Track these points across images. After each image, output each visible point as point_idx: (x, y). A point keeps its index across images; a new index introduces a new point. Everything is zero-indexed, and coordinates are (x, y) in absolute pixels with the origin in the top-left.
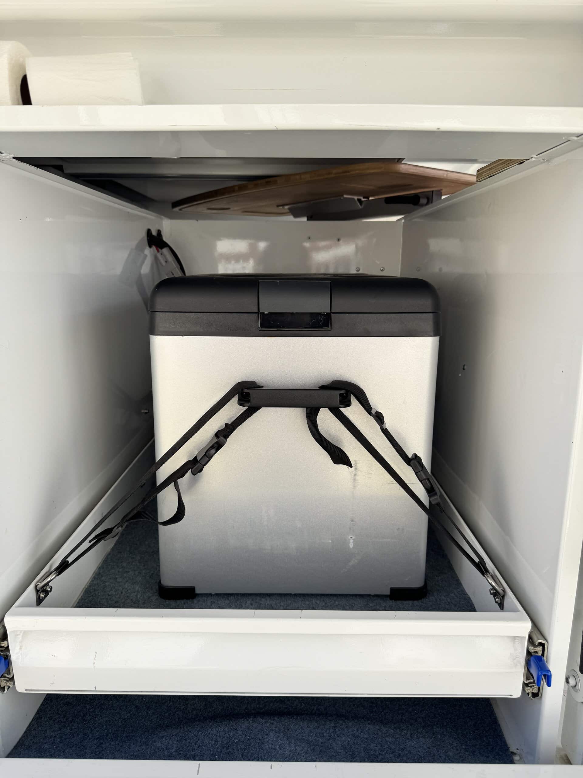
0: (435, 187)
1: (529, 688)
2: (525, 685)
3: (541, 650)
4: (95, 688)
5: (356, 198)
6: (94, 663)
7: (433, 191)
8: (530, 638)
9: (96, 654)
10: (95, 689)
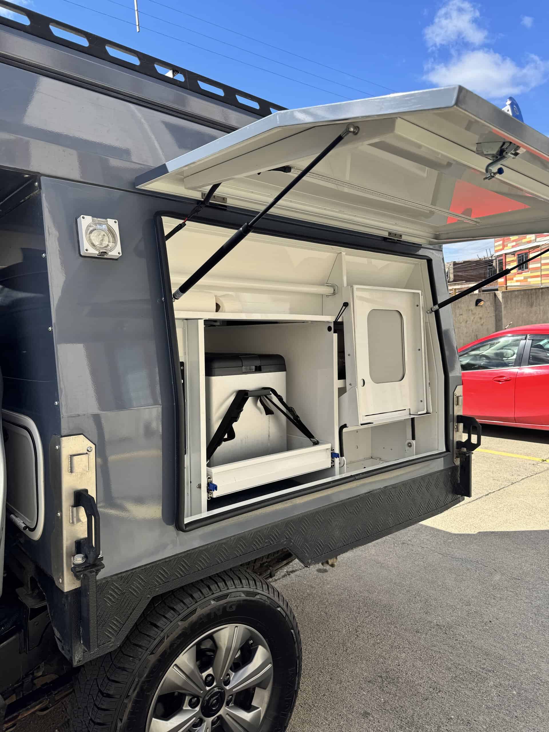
2: (331, 462)
3: (333, 450)
8: (331, 448)
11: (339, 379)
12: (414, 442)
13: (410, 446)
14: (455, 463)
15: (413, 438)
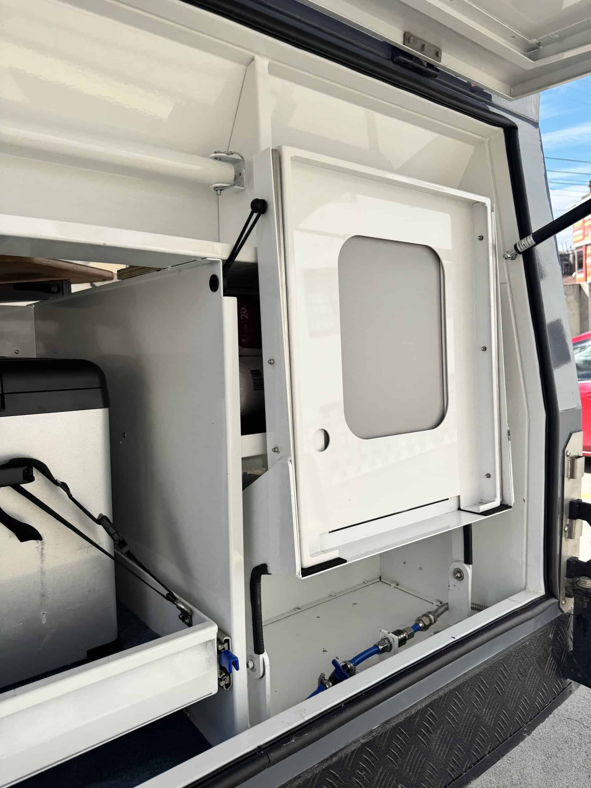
0: (63, 277)
1: (223, 681)
2: (220, 680)
3: (227, 645)
7: (62, 281)
8: (218, 639)
11: (244, 432)
12: (469, 569)
13: (461, 578)
14: (563, 610)
15: (468, 560)
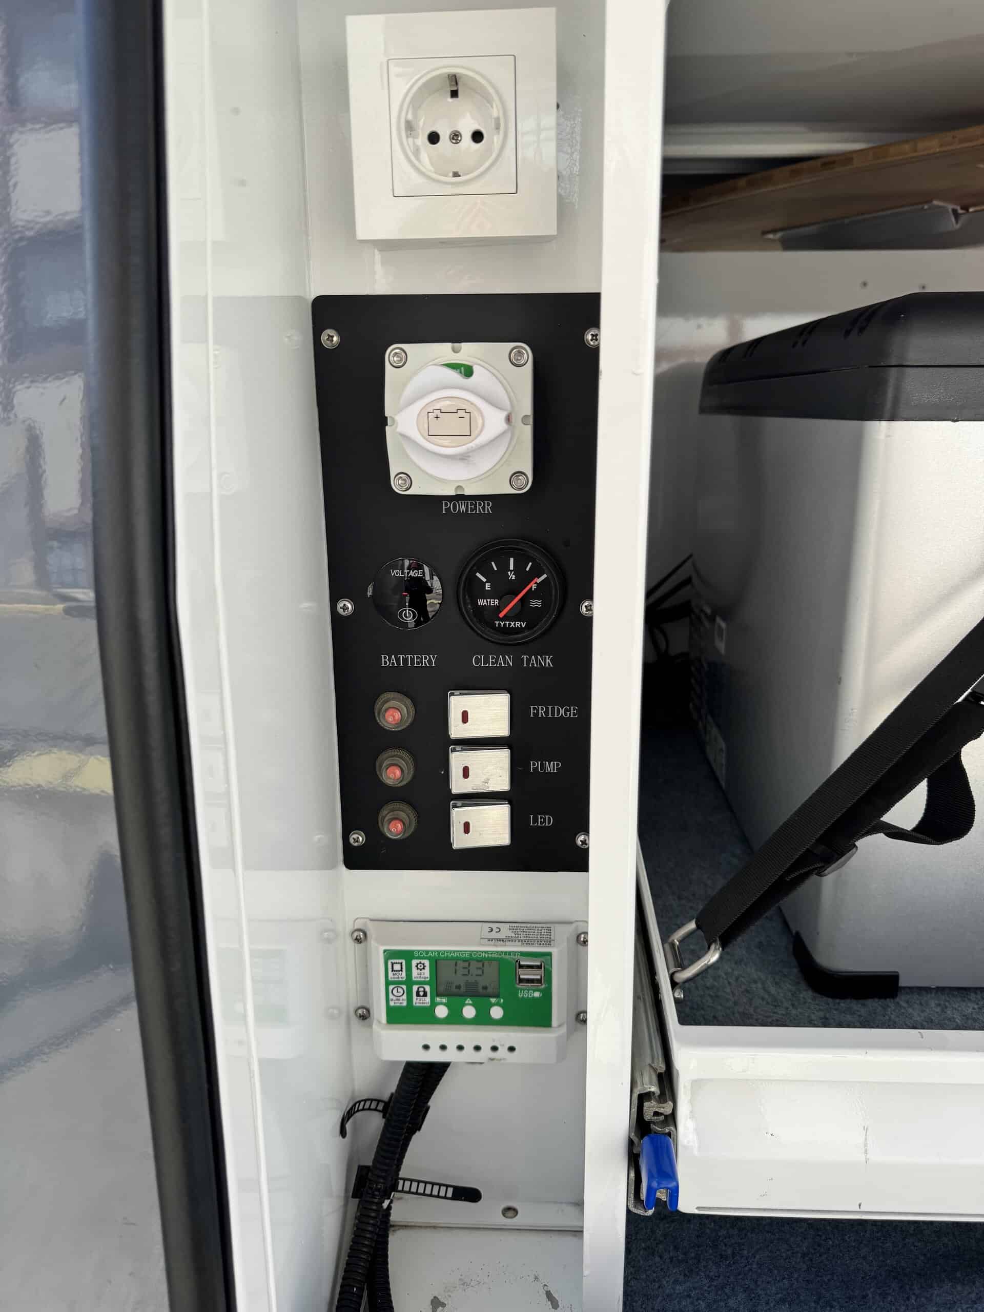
4: (860, 1205)
5: (950, 207)
6: (866, 1152)
9: (866, 1132)
10: (860, 1208)
